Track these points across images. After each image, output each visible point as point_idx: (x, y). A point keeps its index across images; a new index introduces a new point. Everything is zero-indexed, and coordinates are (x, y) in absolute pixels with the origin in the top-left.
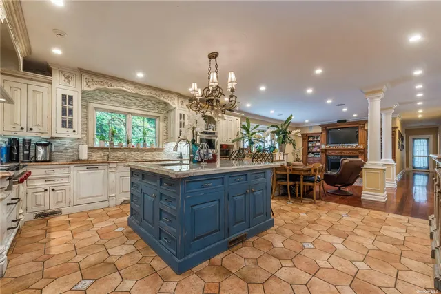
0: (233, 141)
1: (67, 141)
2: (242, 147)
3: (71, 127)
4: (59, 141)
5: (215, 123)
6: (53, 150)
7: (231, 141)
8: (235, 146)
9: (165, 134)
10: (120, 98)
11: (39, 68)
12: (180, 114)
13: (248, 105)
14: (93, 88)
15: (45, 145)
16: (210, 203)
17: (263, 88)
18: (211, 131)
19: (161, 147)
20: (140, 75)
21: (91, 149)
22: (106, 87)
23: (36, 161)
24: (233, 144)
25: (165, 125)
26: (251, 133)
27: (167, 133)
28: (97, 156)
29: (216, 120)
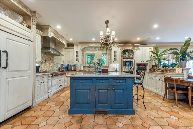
0: (146, 62)
1: (79, 65)
2: (154, 64)
3: (78, 60)
4: (77, 65)
5: (133, 53)
6: (76, 68)
7: (145, 61)
8: (149, 64)
9: (109, 60)
10: (93, 49)
11: (70, 45)
12: (114, 51)
13: (158, 38)
14: (83, 47)
15: (73, 66)
16: (85, 90)
17: (156, 26)
18: (131, 57)
19: (108, 66)
20: (94, 39)
21: (84, 67)
22: (86, 46)
23: (71, 70)
24: (147, 63)
25: (109, 56)
26: (159, 55)
27: (110, 60)
28: (87, 69)
29: (134, 51)
